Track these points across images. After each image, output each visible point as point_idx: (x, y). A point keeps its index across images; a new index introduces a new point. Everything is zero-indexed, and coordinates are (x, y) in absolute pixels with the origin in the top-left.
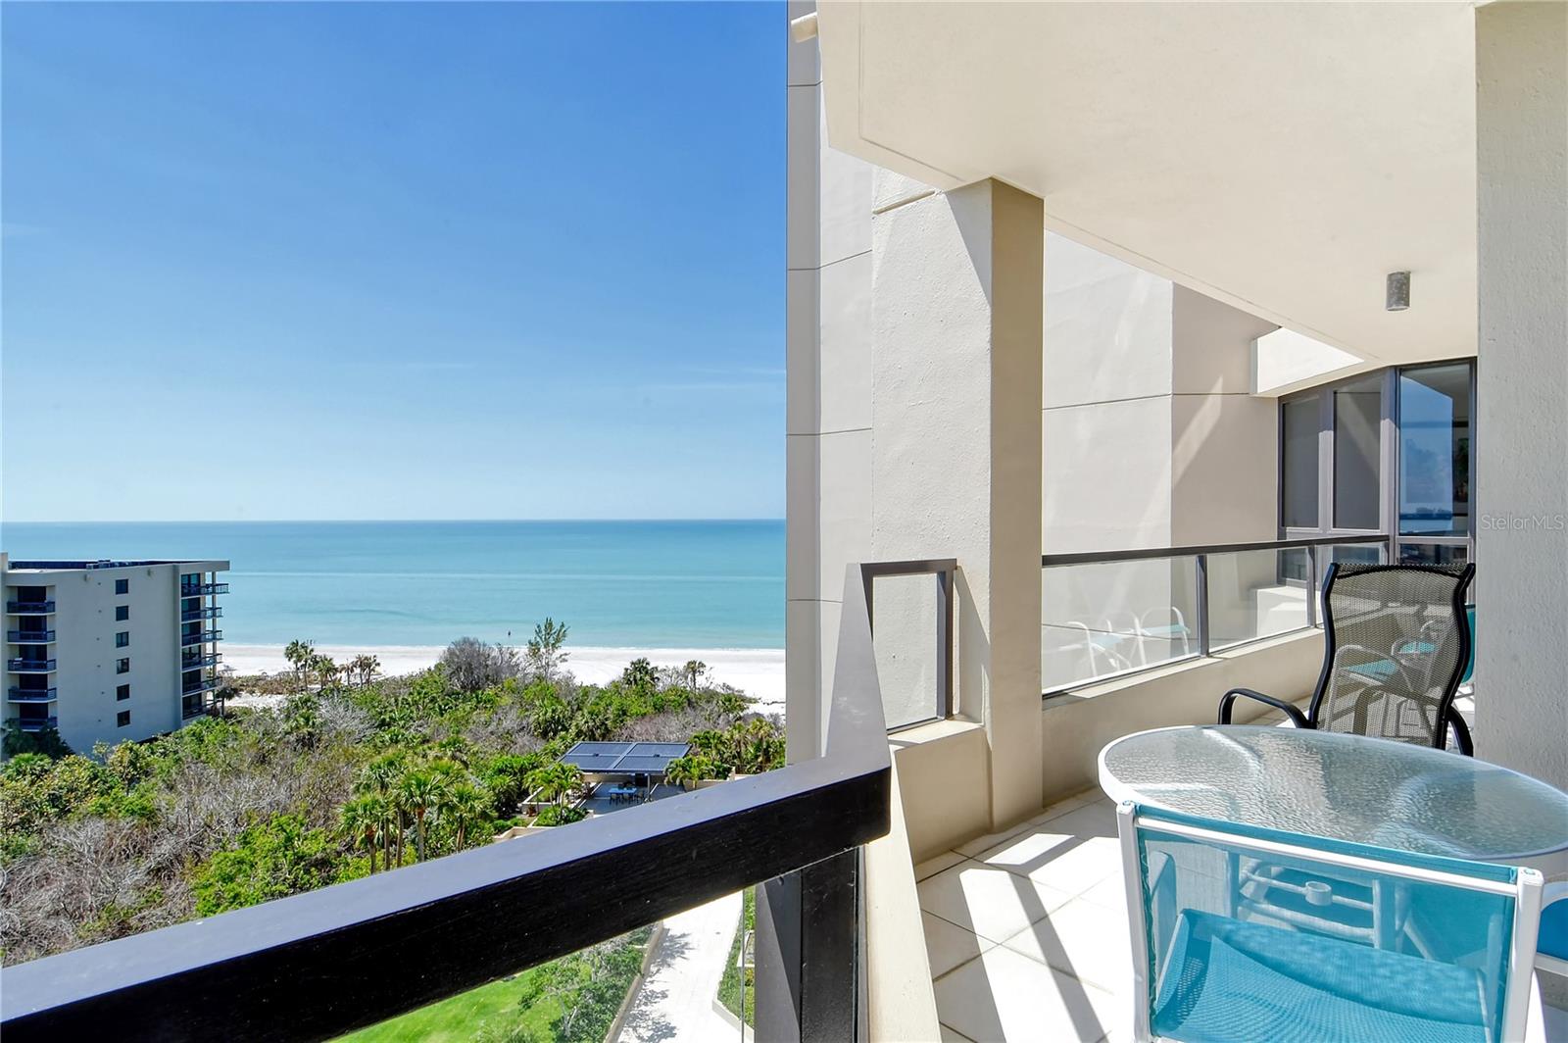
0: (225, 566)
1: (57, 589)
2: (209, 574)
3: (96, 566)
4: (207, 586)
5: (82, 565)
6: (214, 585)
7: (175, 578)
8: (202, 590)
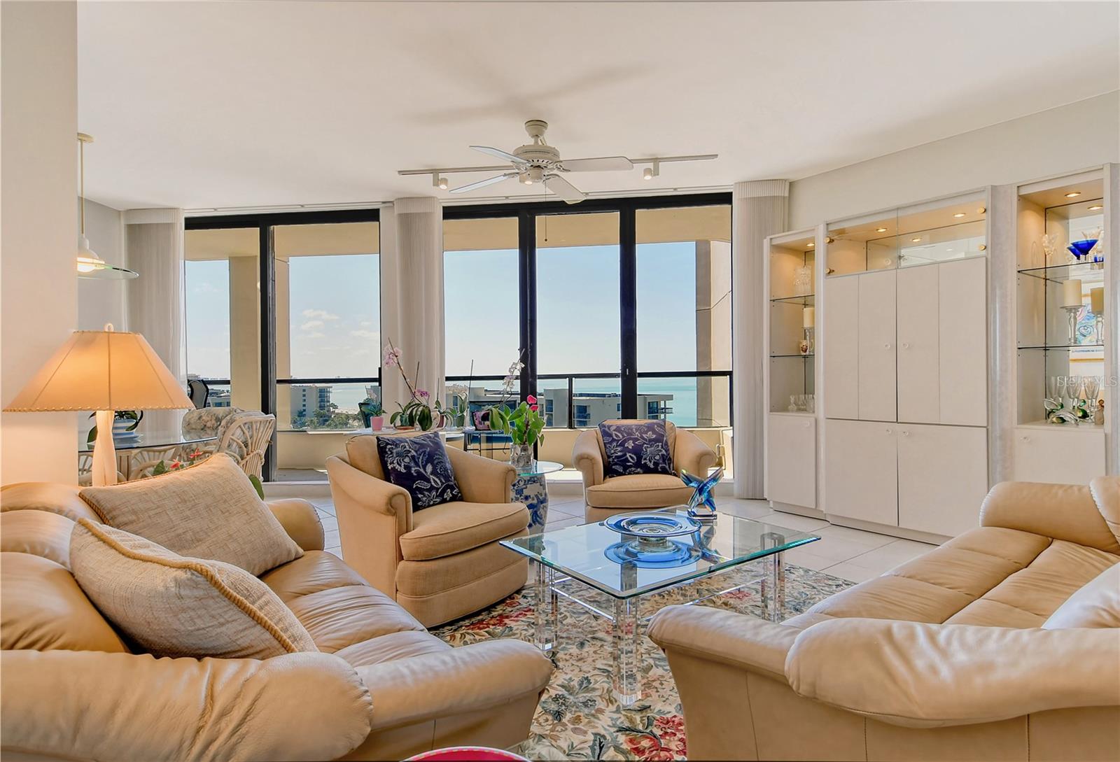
0: (670, 397)
1: (591, 407)
2: (662, 403)
3: (610, 396)
4: (662, 409)
5: (604, 395)
6: (665, 408)
7: (645, 403)
8: (659, 411)
